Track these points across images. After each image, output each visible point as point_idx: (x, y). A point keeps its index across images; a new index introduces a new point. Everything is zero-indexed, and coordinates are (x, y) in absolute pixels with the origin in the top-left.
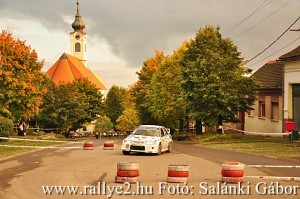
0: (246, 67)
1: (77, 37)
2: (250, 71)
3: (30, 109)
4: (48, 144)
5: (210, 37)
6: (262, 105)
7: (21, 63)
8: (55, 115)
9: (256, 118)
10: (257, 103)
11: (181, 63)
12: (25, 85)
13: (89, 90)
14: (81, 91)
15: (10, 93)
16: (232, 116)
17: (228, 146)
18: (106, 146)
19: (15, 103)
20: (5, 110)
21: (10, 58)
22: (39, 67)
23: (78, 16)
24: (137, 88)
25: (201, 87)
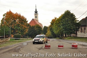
0: (77, 20)
1: (36, 15)
3: (25, 32)
4: (29, 40)
5: (68, 13)
8: (31, 33)
9: (80, 33)
10: (80, 29)
12: (24, 26)
13: (39, 27)
14: (37, 27)
16: (74, 32)
17: (73, 40)
19: (22, 30)
20: (19, 32)
22: (27, 22)
23: (36, 10)
24: (50, 26)
25: (66, 25)
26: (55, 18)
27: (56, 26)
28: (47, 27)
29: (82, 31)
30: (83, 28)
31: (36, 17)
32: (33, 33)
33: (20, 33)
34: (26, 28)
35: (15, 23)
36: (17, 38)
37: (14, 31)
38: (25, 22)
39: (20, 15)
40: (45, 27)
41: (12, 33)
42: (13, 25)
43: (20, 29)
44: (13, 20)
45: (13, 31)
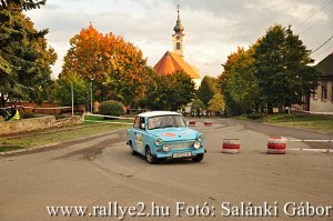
1: (178, 38)
2: (312, 61)
3: (137, 94)
6: (324, 89)
7: (131, 60)
8: (158, 99)
9: (320, 100)
10: (320, 88)
11: (254, 56)
12: (134, 76)
13: (187, 82)
14: (178, 81)
15: (123, 83)
17: (290, 124)
18: (206, 124)
19: (126, 90)
20: (119, 96)
21: (123, 56)
22: (144, 62)
23: (178, 22)
24: (222, 77)
25: (271, 75)
26: (240, 51)
27: (237, 76)
28: (214, 80)
30: (329, 85)
31: (178, 46)
32: (164, 98)
33: (119, 99)
34: (140, 84)
35: (107, 67)
36: (109, 113)
37: (102, 93)
38: (137, 62)
39: (122, 41)
40: (206, 78)
41: (96, 99)
42: (99, 73)
43: (120, 87)
44: (99, 56)
45: (99, 92)
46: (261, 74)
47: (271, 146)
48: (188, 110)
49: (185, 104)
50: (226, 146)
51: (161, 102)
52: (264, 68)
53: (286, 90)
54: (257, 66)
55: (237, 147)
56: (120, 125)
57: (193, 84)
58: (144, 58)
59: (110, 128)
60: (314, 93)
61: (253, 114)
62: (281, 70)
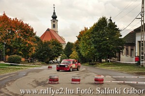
1: (54, 22)
2: (121, 36)
3: (30, 52)
6: (127, 50)
7: (27, 33)
10: (125, 49)
11: (92, 33)
12: (29, 42)
15: (22, 45)
19: (24, 49)
20: (20, 52)
21: (22, 31)
23: (54, 13)
25: (100, 43)
27: (83, 43)
29: (127, 54)
30: (129, 48)
31: (54, 26)
32: (45, 53)
34: (32, 46)
35: (13, 37)
37: (11, 50)
38: (31, 34)
39: (22, 23)
40: (69, 43)
41: (7, 54)
42: (9, 40)
43: (21, 47)
44: (9, 30)
45: (8, 50)
46: (95, 42)
47: (96, 80)
48: (59, 60)
49: (57, 57)
50: (73, 80)
51: (43, 56)
52: (97, 39)
53: (108, 50)
54: (93, 37)
55: (79, 80)
56: (19, 69)
57: (61, 47)
58: (34, 32)
59: (13, 70)
60: (122, 52)
61: (92, 62)
62: (105, 40)
